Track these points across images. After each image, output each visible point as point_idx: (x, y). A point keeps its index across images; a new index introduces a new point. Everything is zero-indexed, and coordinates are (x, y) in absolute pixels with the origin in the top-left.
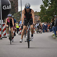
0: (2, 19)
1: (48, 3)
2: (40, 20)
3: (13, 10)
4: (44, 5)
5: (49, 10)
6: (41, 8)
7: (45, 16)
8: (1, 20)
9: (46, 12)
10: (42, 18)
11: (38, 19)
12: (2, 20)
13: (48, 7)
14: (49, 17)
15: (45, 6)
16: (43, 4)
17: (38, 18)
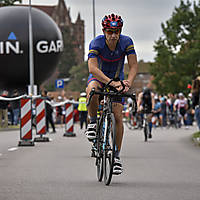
0: (35, 84)
1: (179, 35)
2: (155, 87)
3: (69, 54)
4: (166, 42)
5: (181, 57)
6: (156, 48)
7: (171, 74)
8: (30, 87)
9: (173, 64)
10: (161, 82)
11: (146, 84)
12: (35, 87)
13: (179, 47)
14: (183, 78)
15: (169, 43)
16: (164, 37)
17: (148, 82)
